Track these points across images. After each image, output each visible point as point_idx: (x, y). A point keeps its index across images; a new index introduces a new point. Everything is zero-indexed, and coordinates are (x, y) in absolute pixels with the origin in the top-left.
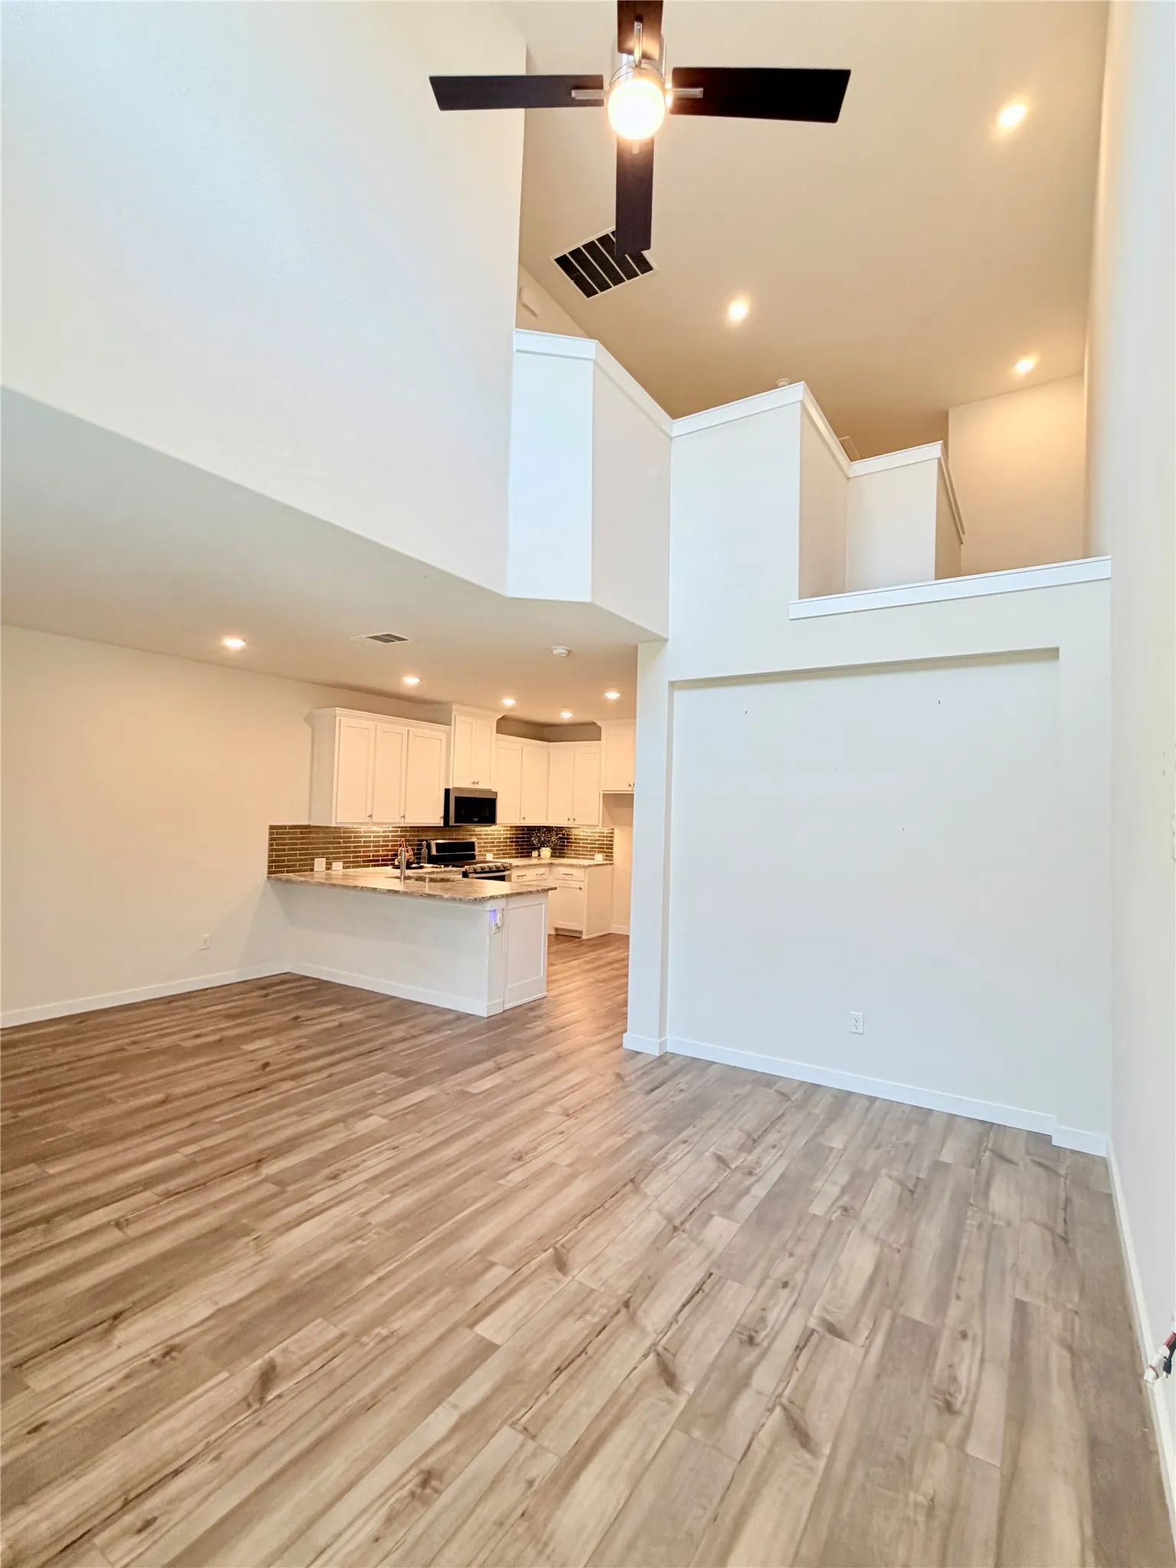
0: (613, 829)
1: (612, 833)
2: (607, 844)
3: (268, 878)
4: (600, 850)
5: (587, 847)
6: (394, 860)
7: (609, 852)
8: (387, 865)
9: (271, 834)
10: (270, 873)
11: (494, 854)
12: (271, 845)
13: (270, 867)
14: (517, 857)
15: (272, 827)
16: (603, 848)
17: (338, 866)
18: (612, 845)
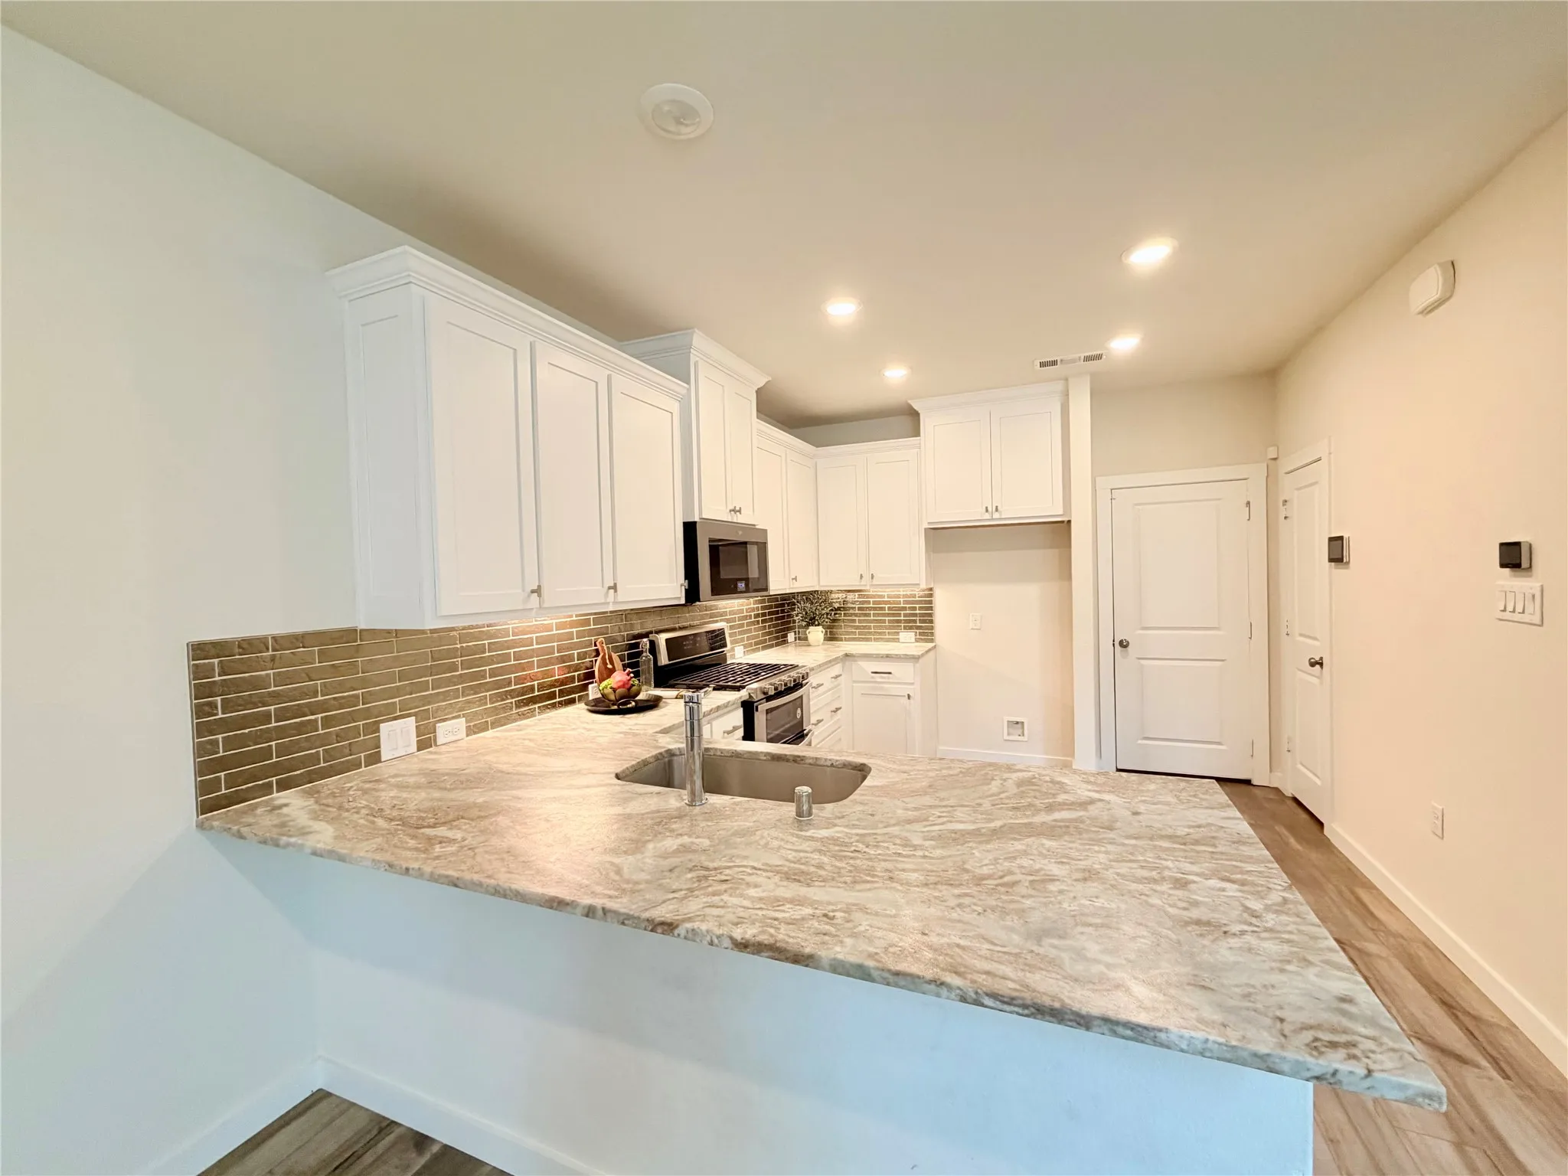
0: (931, 589)
1: (931, 595)
2: (922, 615)
3: (200, 826)
4: (910, 625)
5: (884, 621)
6: (585, 687)
7: (927, 628)
8: (572, 702)
9: (197, 673)
10: (205, 808)
11: (745, 646)
12: (199, 711)
13: (203, 788)
14: (771, 646)
15: (199, 650)
16: (915, 621)
17: (451, 731)
18: (930, 615)
